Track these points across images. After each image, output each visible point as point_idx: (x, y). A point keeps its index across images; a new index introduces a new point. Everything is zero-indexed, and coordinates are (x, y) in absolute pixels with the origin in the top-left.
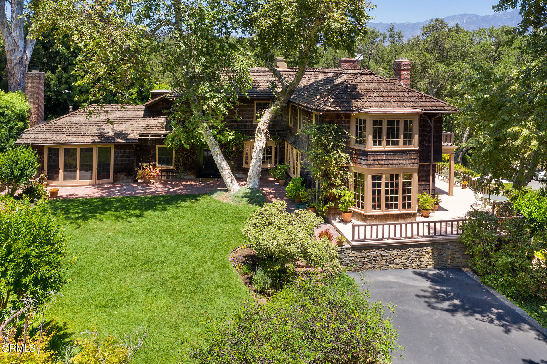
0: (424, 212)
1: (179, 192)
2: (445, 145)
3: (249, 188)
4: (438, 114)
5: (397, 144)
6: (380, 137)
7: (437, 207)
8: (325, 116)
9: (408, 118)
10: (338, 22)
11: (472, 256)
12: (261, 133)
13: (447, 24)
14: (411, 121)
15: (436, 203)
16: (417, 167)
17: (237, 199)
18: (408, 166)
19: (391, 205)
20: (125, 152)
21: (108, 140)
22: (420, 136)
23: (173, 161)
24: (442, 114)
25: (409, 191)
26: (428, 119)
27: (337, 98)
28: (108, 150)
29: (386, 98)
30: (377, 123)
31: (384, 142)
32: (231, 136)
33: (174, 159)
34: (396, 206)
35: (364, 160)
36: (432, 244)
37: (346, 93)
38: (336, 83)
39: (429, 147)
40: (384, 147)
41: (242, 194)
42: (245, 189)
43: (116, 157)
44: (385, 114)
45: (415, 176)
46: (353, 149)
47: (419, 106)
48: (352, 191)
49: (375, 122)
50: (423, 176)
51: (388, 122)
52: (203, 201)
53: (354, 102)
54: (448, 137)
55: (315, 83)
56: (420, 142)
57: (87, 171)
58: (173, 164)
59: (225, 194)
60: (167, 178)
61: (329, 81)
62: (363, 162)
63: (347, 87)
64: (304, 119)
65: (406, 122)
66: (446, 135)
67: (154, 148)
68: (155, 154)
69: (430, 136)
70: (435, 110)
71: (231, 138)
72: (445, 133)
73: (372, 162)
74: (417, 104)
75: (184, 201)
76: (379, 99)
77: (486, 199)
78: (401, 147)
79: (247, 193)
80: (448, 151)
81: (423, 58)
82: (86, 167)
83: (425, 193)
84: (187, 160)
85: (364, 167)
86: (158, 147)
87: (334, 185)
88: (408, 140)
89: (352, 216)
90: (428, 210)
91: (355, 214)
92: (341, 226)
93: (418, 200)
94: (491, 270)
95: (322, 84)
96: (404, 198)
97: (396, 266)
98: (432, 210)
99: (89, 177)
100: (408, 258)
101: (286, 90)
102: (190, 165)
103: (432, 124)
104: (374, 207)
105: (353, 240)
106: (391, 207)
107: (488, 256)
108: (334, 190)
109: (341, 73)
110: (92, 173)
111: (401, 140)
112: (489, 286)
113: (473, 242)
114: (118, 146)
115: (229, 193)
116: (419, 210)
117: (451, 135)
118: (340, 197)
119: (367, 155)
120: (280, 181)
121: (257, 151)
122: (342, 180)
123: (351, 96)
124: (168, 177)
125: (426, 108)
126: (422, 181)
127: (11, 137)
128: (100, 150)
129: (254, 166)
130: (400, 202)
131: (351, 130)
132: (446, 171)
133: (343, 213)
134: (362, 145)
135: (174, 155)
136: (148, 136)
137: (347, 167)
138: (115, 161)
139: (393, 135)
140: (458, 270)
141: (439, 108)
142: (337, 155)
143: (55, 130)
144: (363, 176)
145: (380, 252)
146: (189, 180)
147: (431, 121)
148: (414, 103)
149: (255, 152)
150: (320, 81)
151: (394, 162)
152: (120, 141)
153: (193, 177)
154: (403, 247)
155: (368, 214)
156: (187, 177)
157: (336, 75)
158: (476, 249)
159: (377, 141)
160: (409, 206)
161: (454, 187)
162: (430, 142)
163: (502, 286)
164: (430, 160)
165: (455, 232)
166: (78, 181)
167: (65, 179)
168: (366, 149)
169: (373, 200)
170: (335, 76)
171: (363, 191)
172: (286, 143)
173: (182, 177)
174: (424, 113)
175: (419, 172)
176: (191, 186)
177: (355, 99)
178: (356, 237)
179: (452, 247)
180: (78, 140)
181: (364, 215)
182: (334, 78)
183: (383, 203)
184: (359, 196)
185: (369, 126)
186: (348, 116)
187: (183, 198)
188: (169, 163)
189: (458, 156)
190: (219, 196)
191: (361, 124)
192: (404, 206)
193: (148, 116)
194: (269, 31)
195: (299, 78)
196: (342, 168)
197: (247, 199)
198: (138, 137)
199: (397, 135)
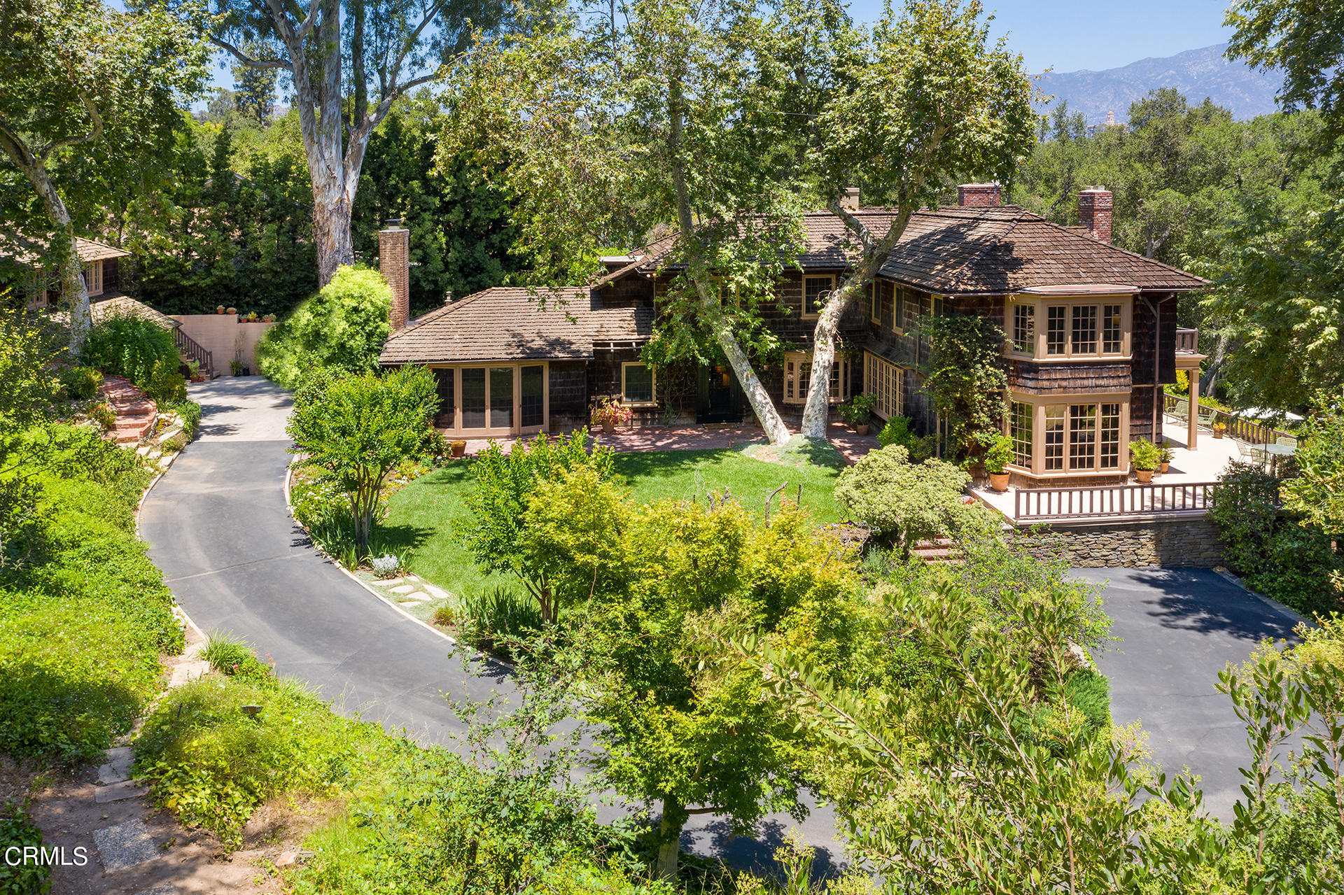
0: (1142, 475)
1: (675, 446)
2: (1180, 354)
3: (807, 437)
4: (1169, 293)
5: (1093, 350)
6: (1061, 337)
7: (1164, 465)
8: (958, 301)
9: (1113, 303)
10: (985, 131)
11: (1232, 544)
12: (825, 336)
13: (1184, 100)
14: (1117, 310)
15: (1165, 460)
16: (1129, 391)
17: (792, 457)
18: (1113, 391)
19: (1082, 460)
20: (569, 376)
21: (537, 354)
22: (1134, 335)
23: (654, 393)
24: (1176, 293)
25: (1115, 435)
26: (1149, 304)
27: (978, 268)
28: (539, 371)
29: (1068, 267)
30: (1055, 313)
31: (1069, 346)
32: (771, 342)
33: (654, 387)
34: (1091, 463)
35: (1031, 379)
36: (1157, 525)
37: (995, 258)
38: (969, 239)
39: (1151, 355)
40: (1069, 356)
41: (796, 448)
42: (800, 440)
43: (552, 385)
44: (1071, 297)
45: (1126, 407)
46: (1008, 361)
47: (1133, 280)
48: (1009, 436)
49: (1052, 311)
50: (1139, 409)
51: (1076, 310)
52: (730, 460)
53: (1010, 275)
54: (1188, 338)
55: (922, 237)
56: (1135, 347)
57: (503, 410)
58: (654, 398)
59: (766, 448)
60: (643, 424)
61: (951, 234)
62: (1030, 383)
63: (995, 247)
64: (910, 308)
65: (1108, 310)
66: (1184, 334)
67: (619, 367)
68: (619, 379)
69: (1153, 336)
70: (1162, 287)
71: (773, 346)
72: (1180, 330)
73: (1046, 384)
74: (1125, 277)
75: (695, 461)
76: (1057, 268)
77: (1260, 452)
78: (1100, 356)
79: (805, 446)
80: (1185, 363)
81: (1131, 176)
82: (502, 403)
83: (1143, 440)
84: (679, 390)
85: (1031, 392)
86: (624, 365)
87: (978, 427)
88: (1112, 342)
89: (1010, 482)
90: (1150, 470)
91: (1013, 478)
92: (991, 498)
93: (1131, 453)
94: (1264, 565)
95: (940, 242)
96: (1105, 449)
97: (1094, 563)
98: (1156, 472)
99: (507, 420)
100: (1114, 549)
101: (872, 253)
102: (684, 398)
103: (1157, 314)
104: (1049, 465)
105: (1017, 515)
106: (1082, 465)
107: (1259, 541)
108: (977, 435)
109: (977, 219)
110: (511, 414)
111: (1100, 343)
112: (1261, 593)
113: (1232, 517)
114: (556, 365)
115: (771, 447)
116: (1133, 472)
117: (1192, 335)
118: (989, 446)
119: (1036, 372)
120: (860, 427)
121: (820, 371)
122: (991, 417)
123: (1005, 263)
124: (644, 421)
125: (1146, 284)
126: (1138, 418)
127: (370, 350)
128: (526, 372)
129: (815, 396)
130: (1098, 455)
131: (1006, 326)
132: (1182, 406)
133: (992, 476)
134: (1026, 353)
135: (654, 381)
136: (608, 345)
137: (999, 394)
138: (551, 392)
139: (1084, 334)
140: (1206, 571)
141: (1171, 283)
142: (981, 373)
143: (438, 336)
144: (1030, 408)
145: (1063, 538)
146: (684, 427)
147: (1155, 307)
148: (1123, 274)
149: (815, 371)
150: (932, 234)
151: (1086, 382)
152: (561, 355)
153: (691, 421)
154: (1105, 529)
155: (1039, 476)
156: (682, 422)
157: (965, 222)
158: (1238, 530)
159: (1056, 343)
160: (1114, 462)
161: (1199, 437)
162: (1153, 346)
163: (1283, 590)
164: (1152, 380)
165: (1199, 505)
166: (488, 430)
167: (466, 425)
168: (1035, 360)
169: (1049, 451)
170: (964, 225)
171: (1029, 437)
172: (866, 354)
173: (672, 422)
174: (1142, 294)
175: (1132, 403)
176: (692, 436)
177: (1011, 270)
178: (1023, 512)
179: (1193, 531)
180: (487, 354)
181: (1031, 479)
182: (962, 230)
183: (1066, 457)
184: (1021, 446)
185: (1040, 319)
186: (1000, 301)
187: (692, 455)
188: (645, 396)
189: (1208, 384)
190: (753, 452)
191: (1024, 312)
192: (1105, 463)
193: (601, 308)
194: (853, 149)
195: (898, 229)
196: (991, 396)
197: (808, 456)
198: (592, 348)
199: (1093, 334)
